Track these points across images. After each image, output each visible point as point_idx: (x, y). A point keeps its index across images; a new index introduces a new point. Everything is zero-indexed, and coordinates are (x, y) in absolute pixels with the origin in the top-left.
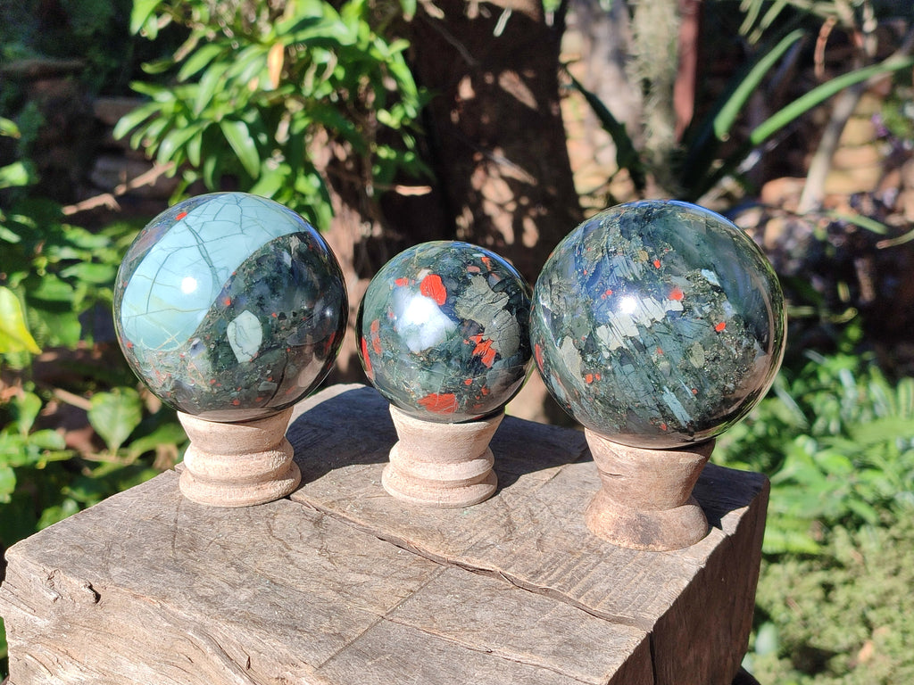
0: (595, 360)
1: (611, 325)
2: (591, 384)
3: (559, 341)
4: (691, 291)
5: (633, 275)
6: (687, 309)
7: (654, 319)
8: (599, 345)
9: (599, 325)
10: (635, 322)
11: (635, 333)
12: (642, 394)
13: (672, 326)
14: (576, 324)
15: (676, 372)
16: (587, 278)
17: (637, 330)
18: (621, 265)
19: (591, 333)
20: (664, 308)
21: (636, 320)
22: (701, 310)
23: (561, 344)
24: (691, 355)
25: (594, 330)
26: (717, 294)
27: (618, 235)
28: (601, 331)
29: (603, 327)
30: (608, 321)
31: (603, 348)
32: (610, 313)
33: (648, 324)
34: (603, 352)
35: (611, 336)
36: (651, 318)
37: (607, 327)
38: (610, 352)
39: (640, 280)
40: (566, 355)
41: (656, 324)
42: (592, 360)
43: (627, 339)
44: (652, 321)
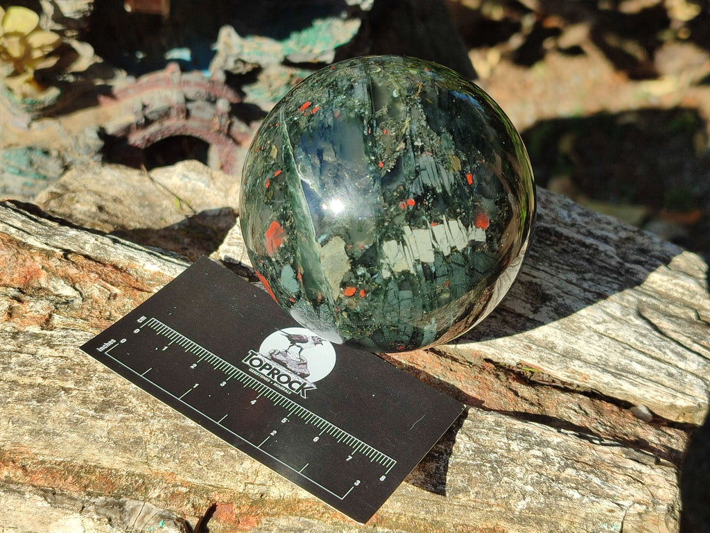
0: (368, 275)
1: (404, 243)
2: (349, 297)
3: (323, 238)
5: (443, 186)
6: (488, 242)
7: (455, 247)
8: (382, 261)
9: (389, 239)
10: (433, 246)
11: (429, 258)
12: (405, 320)
13: (470, 258)
14: (356, 226)
16: (383, 173)
17: (433, 256)
18: (429, 170)
19: (374, 244)
20: (468, 235)
21: (435, 244)
23: (325, 242)
25: (381, 241)
27: (424, 123)
28: (389, 246)
29: (393, 242)
30: (402, 237)
31: (384, 266)
32: (407, 229)
33: (447, 252)
34: (383, 270)
35: (400, 255)
36: (453, 246)
37: (398, 243)
38: (392, 272)
39: (450, 195)
40: (327, 256)
41: (455, 253)
42: (364, 274)
43: (419, 264)
44: (453, 249)
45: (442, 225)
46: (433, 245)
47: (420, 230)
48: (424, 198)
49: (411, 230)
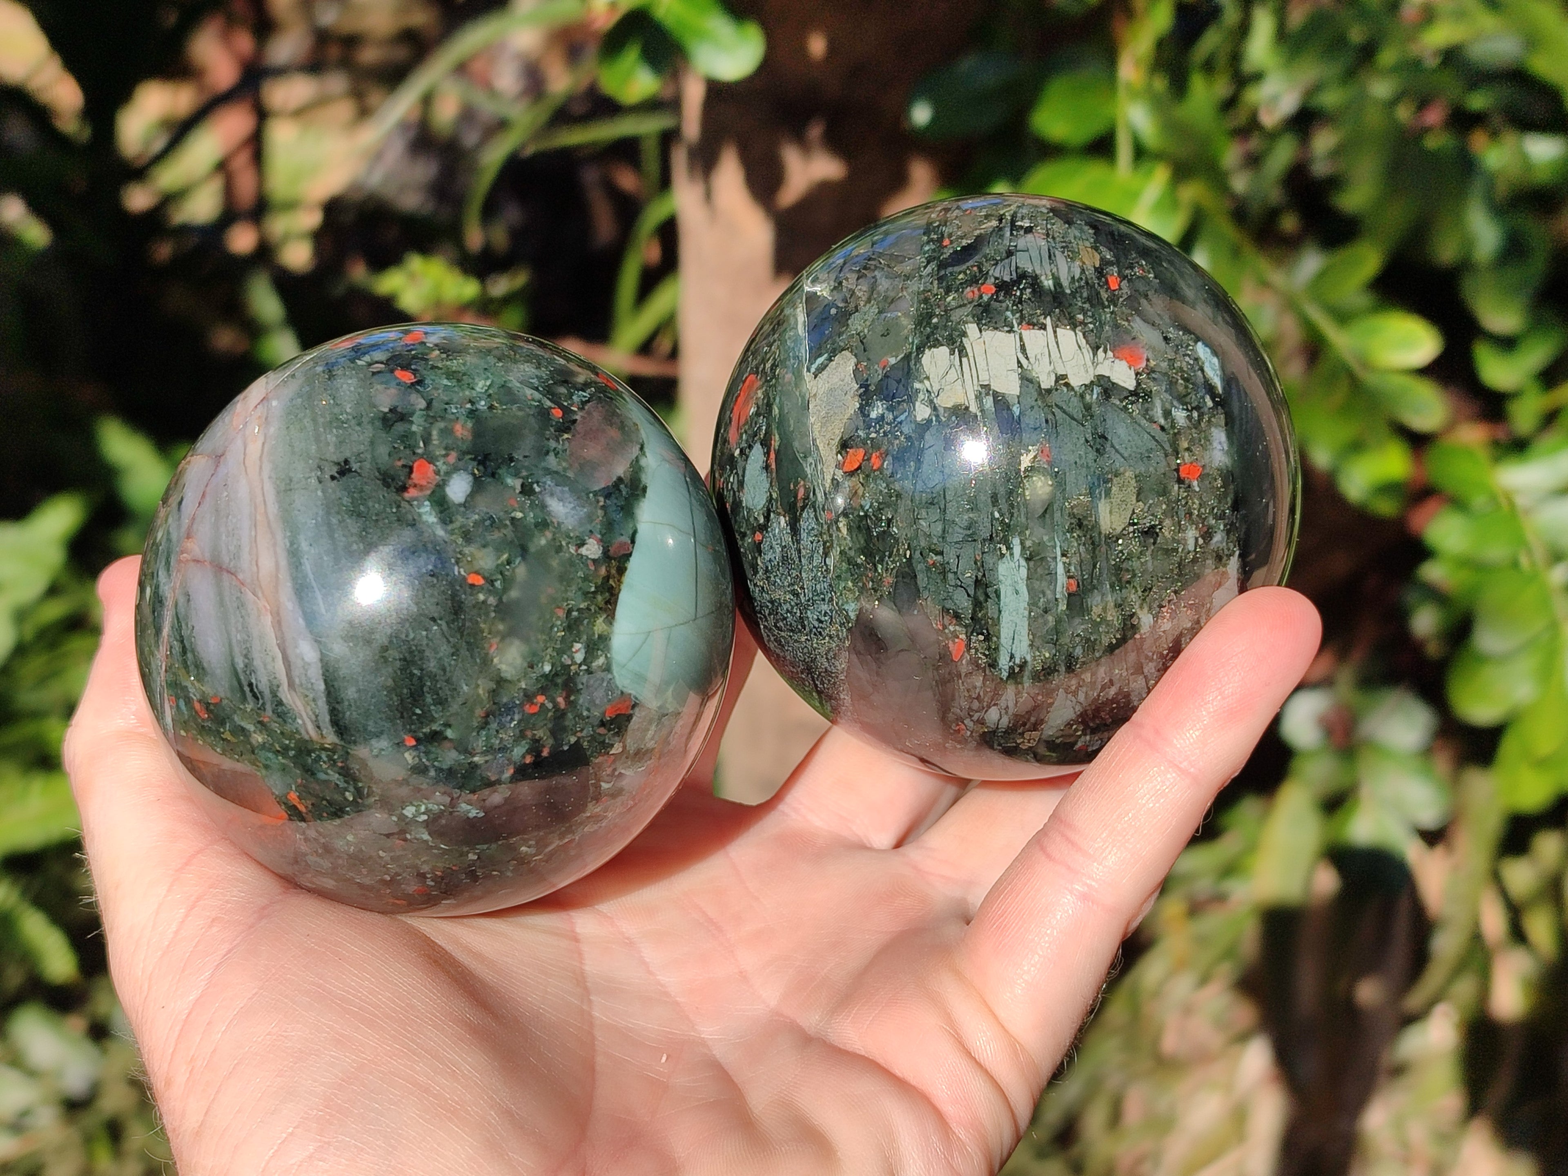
0: (890, 417)
1: (963, 352)
2: (852, 474)
3: (820, 360)
4: (1164, 365)
5: (1056, 279)
6: (1139, 394)
7: (1064, 377)
8: (917, 385)
9: (937, 344)
10: (1020, 365)
11: (1010, 386)
12: (958, 534)
13: (1096, 410)
14: (880, 329)
15: (1057, 515)
16: (948, 252)
17: (1017, 383)
18: (1034, 254)
19: (907, 357)
20: (1095, 364)
21: (1024, 362)
22: (1167, 414)
23: (822, 369)
24: (1108, 493)
25: (920, 350)
26: (1210, 403)
28: (933, 357)
29: (943, 351)
30: (961, 342)
31: (921, 396)
32: (972, 329)
33: (1047, 382)
34: (918, 404)
35: (953, 375)
36: (1060, 372)
37: (952, 353)
38: (935, 409)
39: (1068, 291)
40: (821, 392)
41: (1065, 389)
42: (883, 416)
43: (987, 394)
44: (1060, 378)
45: (1042, 331)
46: (1019, 362)
47: (998, 333)
48: (1013, 286)
49: (981, 331)
